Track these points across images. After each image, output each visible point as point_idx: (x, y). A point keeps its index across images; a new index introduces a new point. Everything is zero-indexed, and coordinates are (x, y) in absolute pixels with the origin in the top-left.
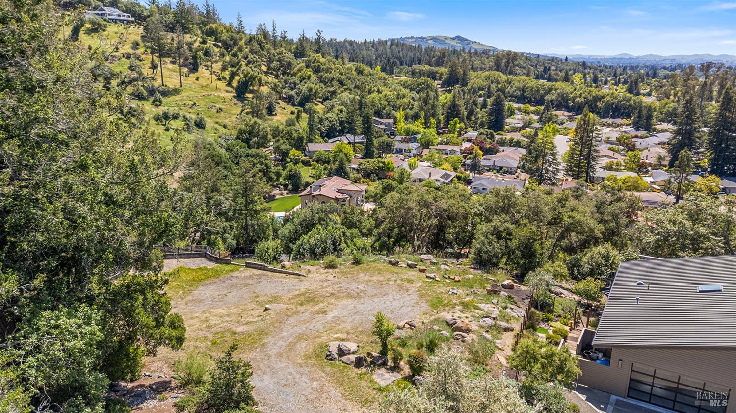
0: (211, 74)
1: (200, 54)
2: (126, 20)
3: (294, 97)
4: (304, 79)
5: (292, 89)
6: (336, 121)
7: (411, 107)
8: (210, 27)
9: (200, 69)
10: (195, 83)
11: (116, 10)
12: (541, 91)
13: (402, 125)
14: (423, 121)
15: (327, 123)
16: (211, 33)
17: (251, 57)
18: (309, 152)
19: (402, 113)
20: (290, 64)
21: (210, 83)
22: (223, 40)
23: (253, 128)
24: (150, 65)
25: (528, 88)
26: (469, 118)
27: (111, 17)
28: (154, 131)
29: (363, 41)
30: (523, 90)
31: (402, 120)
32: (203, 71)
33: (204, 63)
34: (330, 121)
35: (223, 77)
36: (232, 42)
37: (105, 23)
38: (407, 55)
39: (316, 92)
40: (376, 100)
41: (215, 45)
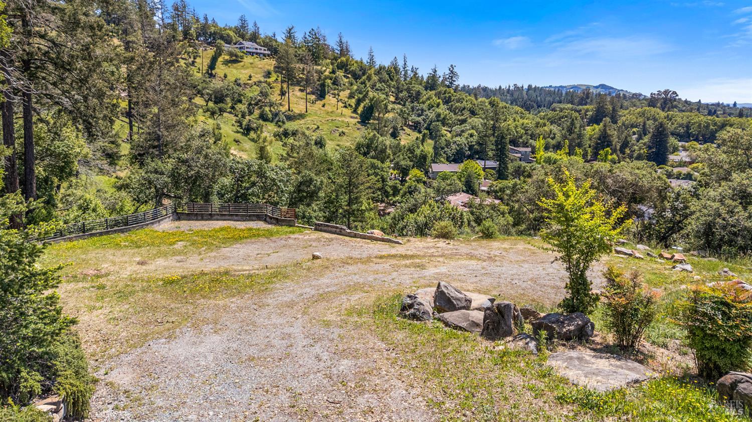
0: (338, 101)
1: (329, 81)
2: (262, 53)
3: (420, 123)
4: (433, 106)
5: (419, 115)
6: (465, 145)
7: (552, 136)
8: (341, 61)
9: (327, 96)
10: (320, 109)
11: (254, 44)
12: (711, 127)
13: (542, 154)
14: (567, 151)
15: (454, 146)
16: (343, 66)
17: (378, 85)
18: (433, 172)
19: (542, 142)
20: (418, 93)
21: (335, 110)
22: (352, 70)
23: (372, 142)
24: (279, 92)
25: (695, 123)
26: (622, 151)
27: (248, 50)
28: (266, 137)
29: (498, 88)
30: (688, 127)
31: (542, 149)
32: (330, 99)
33: (332, 92)
34: (458, 145)
35: (349, 105)
36: (361, 73)
37: (242, 54)
38: (545, 99)
39: (444, 118)
40: (512, 127)
41: (345, 76)
